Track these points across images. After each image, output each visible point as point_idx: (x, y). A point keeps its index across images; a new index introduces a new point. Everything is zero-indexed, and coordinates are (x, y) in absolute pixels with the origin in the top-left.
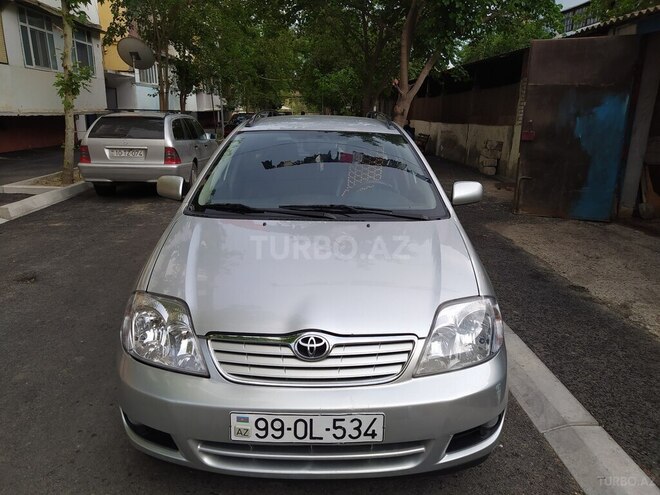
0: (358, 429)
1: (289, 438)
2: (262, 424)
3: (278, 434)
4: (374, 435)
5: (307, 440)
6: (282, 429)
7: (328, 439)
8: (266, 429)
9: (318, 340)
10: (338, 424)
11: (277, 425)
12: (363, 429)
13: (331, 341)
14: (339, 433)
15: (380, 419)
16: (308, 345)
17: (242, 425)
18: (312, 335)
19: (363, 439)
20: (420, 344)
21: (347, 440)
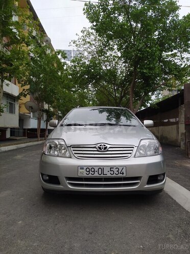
0: (118, 171)
1: (96, 174)
2: (88, 170)
3: (93, 173)
4: (123, 174)
5: (102, 175)
6: (94, 171)
7: (109, 175)
8: (89, 171)
9: (105, 146)
10: (112, 169)
11: (93, 170)
12: (120, 171)
13: (108, 146)
14: (112, 172)
15: (125, 168)
16: (102, 147)
17: (81, 171)
18: (103, 144)
19: (120, 175)
20: (136, 148)
21: (115, 175)
